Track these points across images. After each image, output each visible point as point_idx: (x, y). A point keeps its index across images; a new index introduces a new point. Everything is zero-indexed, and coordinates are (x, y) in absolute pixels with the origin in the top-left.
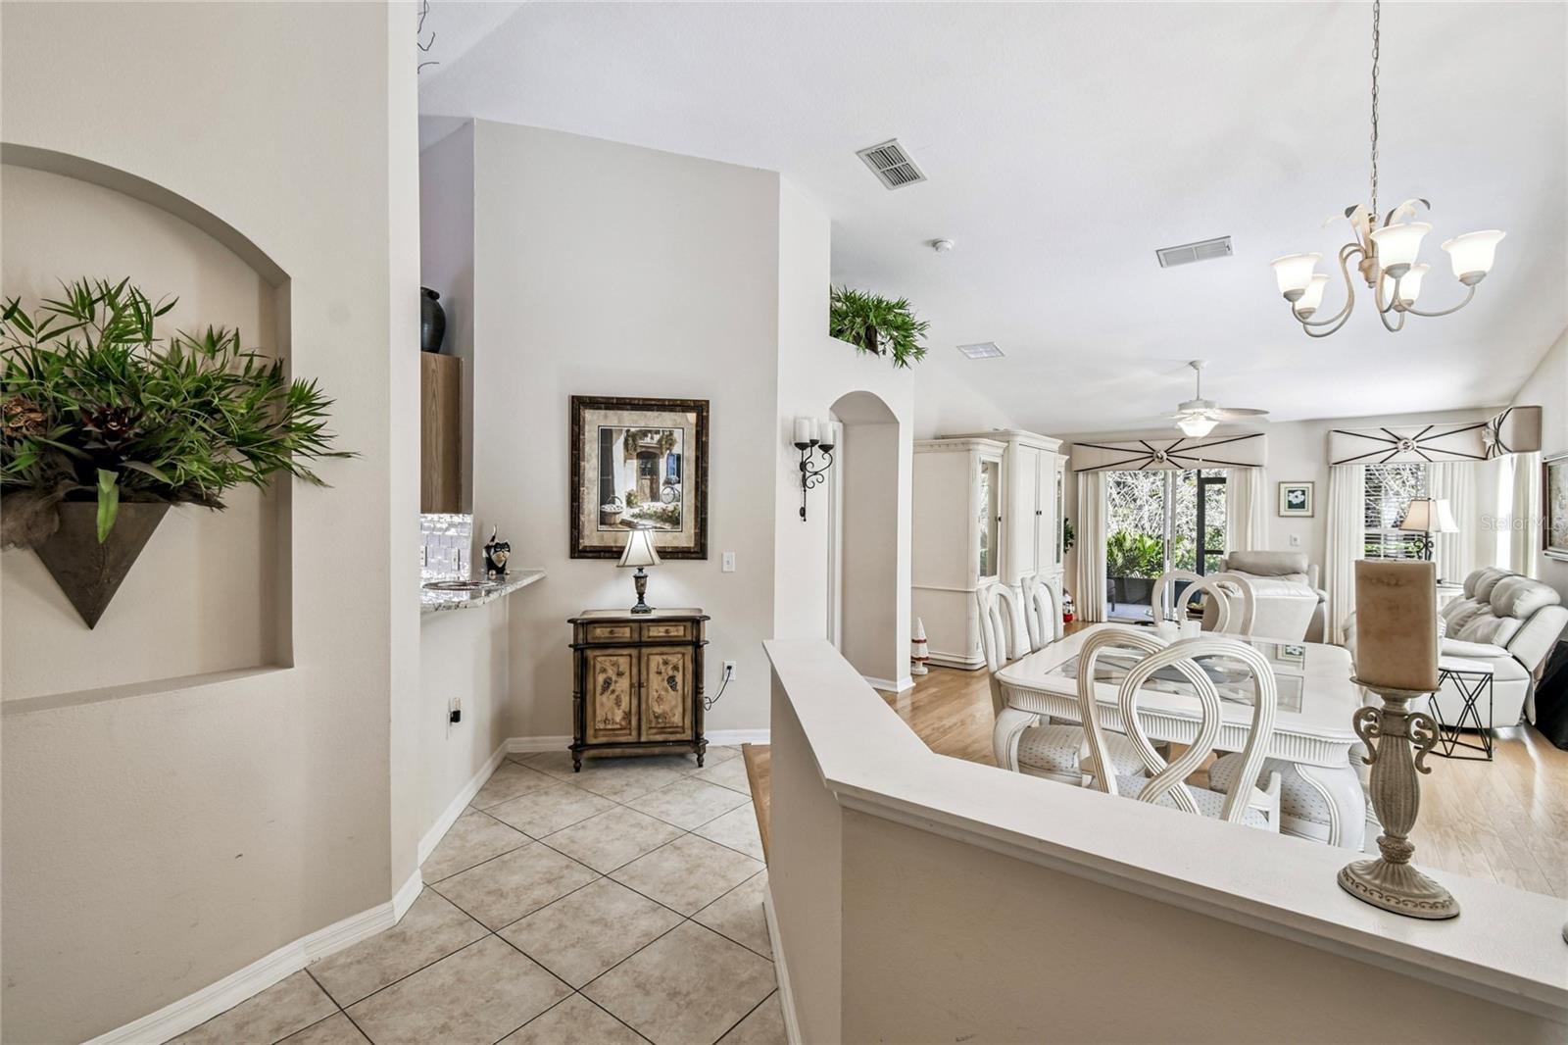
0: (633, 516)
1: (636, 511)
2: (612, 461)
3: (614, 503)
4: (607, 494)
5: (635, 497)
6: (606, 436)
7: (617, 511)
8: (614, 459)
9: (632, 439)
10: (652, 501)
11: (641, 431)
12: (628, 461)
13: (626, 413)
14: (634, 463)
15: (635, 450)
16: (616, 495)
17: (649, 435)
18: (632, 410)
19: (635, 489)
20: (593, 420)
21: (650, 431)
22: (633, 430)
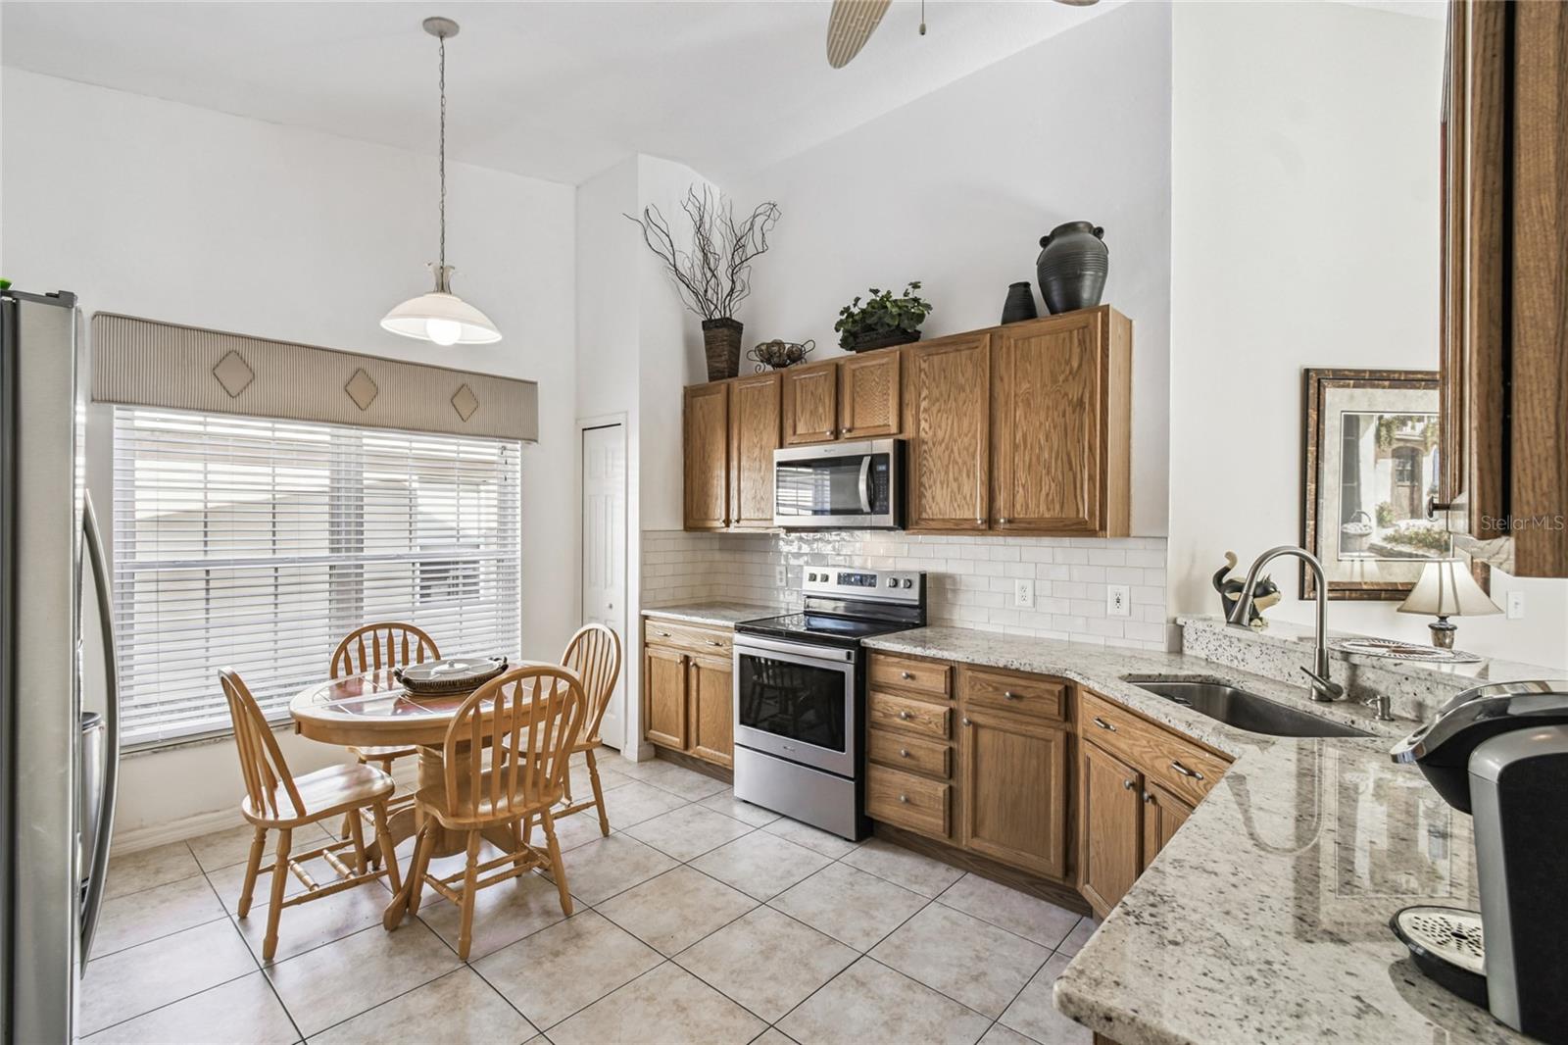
0: (1385, 539)
1: (1390, 531)
2: (1358, 461)
3: (1360, 521)
4: (1351, 510)
5: (1390, 511)
6: (1351, 424)
7: (1367, 532)
8: (1361, 458)
9: (1385, 426)
10: (1412, 518)
11: (1397, 418)
12: (1380, 461)
13: (1379, 392)
14: (1389, 464)
15: (1390, 443)
16: (1364, 509)
17: (1410, 423)
18: (1390, 387)
19: (1389, 500)
20: (1338, 401)
21: (1411, 418)
22: (1387, 416)
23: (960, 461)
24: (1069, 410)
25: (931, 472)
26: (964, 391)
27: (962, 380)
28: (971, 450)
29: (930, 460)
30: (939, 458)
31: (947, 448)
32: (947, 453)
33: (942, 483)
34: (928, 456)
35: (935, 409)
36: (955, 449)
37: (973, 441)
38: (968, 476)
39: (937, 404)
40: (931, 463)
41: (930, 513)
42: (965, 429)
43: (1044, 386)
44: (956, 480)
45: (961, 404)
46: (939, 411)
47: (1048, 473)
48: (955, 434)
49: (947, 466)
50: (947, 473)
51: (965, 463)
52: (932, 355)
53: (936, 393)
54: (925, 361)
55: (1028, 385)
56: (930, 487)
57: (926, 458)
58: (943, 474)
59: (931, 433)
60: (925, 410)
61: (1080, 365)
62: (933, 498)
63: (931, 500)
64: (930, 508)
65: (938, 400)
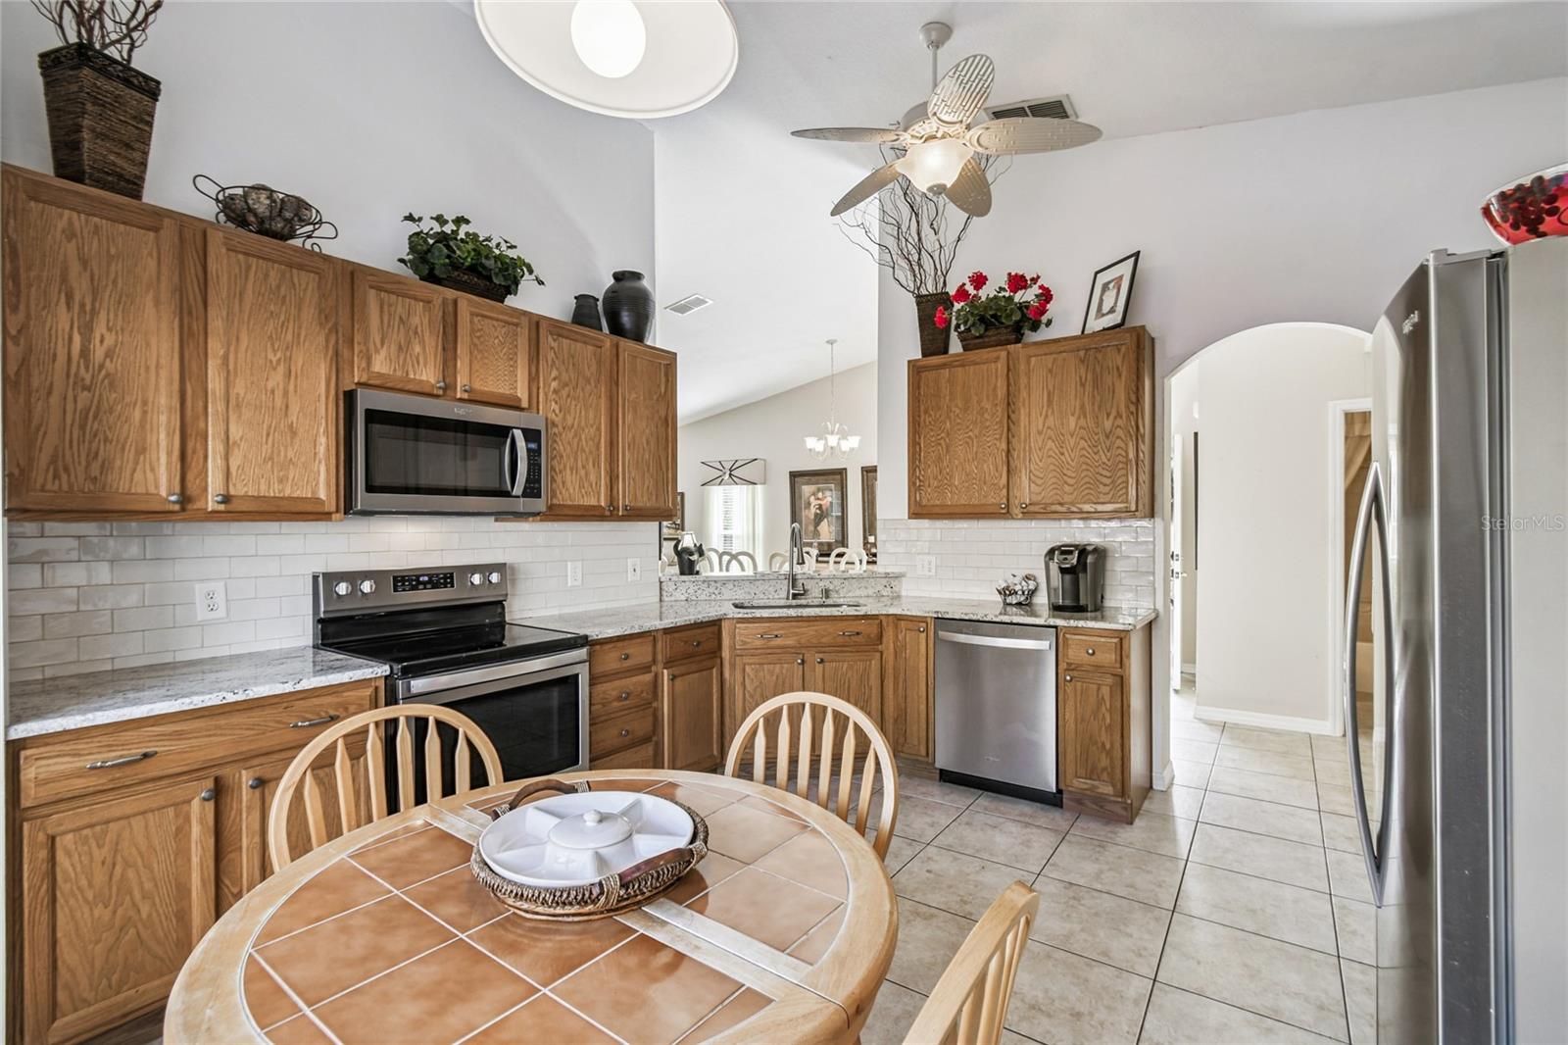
23: (587, 450)
24: (660, 423)
25: (561, 457)
26: (590, 384)
27: (588, 373)
28: (596, 441)
29: (560, 443)
30: (569, 443)
31: (576, 435)
32: (576, 440)
33: (572, 469)
34: (558, 439)
35: (564, 393)
36: (583, 437)
37: (598, 433)
38: (594, 466)
39: (567, 389)
40: (561, 447)
41: (561, 498)
42: (591, 422)
43: (645, 400)
44: (584, 467)
45: (587, 395)
46: (568, 396)
47: (648, 471)
48: (583, 423)
49: (576, 453)
50: (576, 460)
51: (591, 452)
52: (563, 337)
53: (565, 377)
54: (554, 340)
55: (635, 396)
56: (561, 472)
57: (555, 441)
58: (572, 460)
59: (561, 416)
60: (555, 392)
61: (665, 392)
62: (563, 483)
63: (561, 485)
64: (560, 493)
65: (566, 385)
